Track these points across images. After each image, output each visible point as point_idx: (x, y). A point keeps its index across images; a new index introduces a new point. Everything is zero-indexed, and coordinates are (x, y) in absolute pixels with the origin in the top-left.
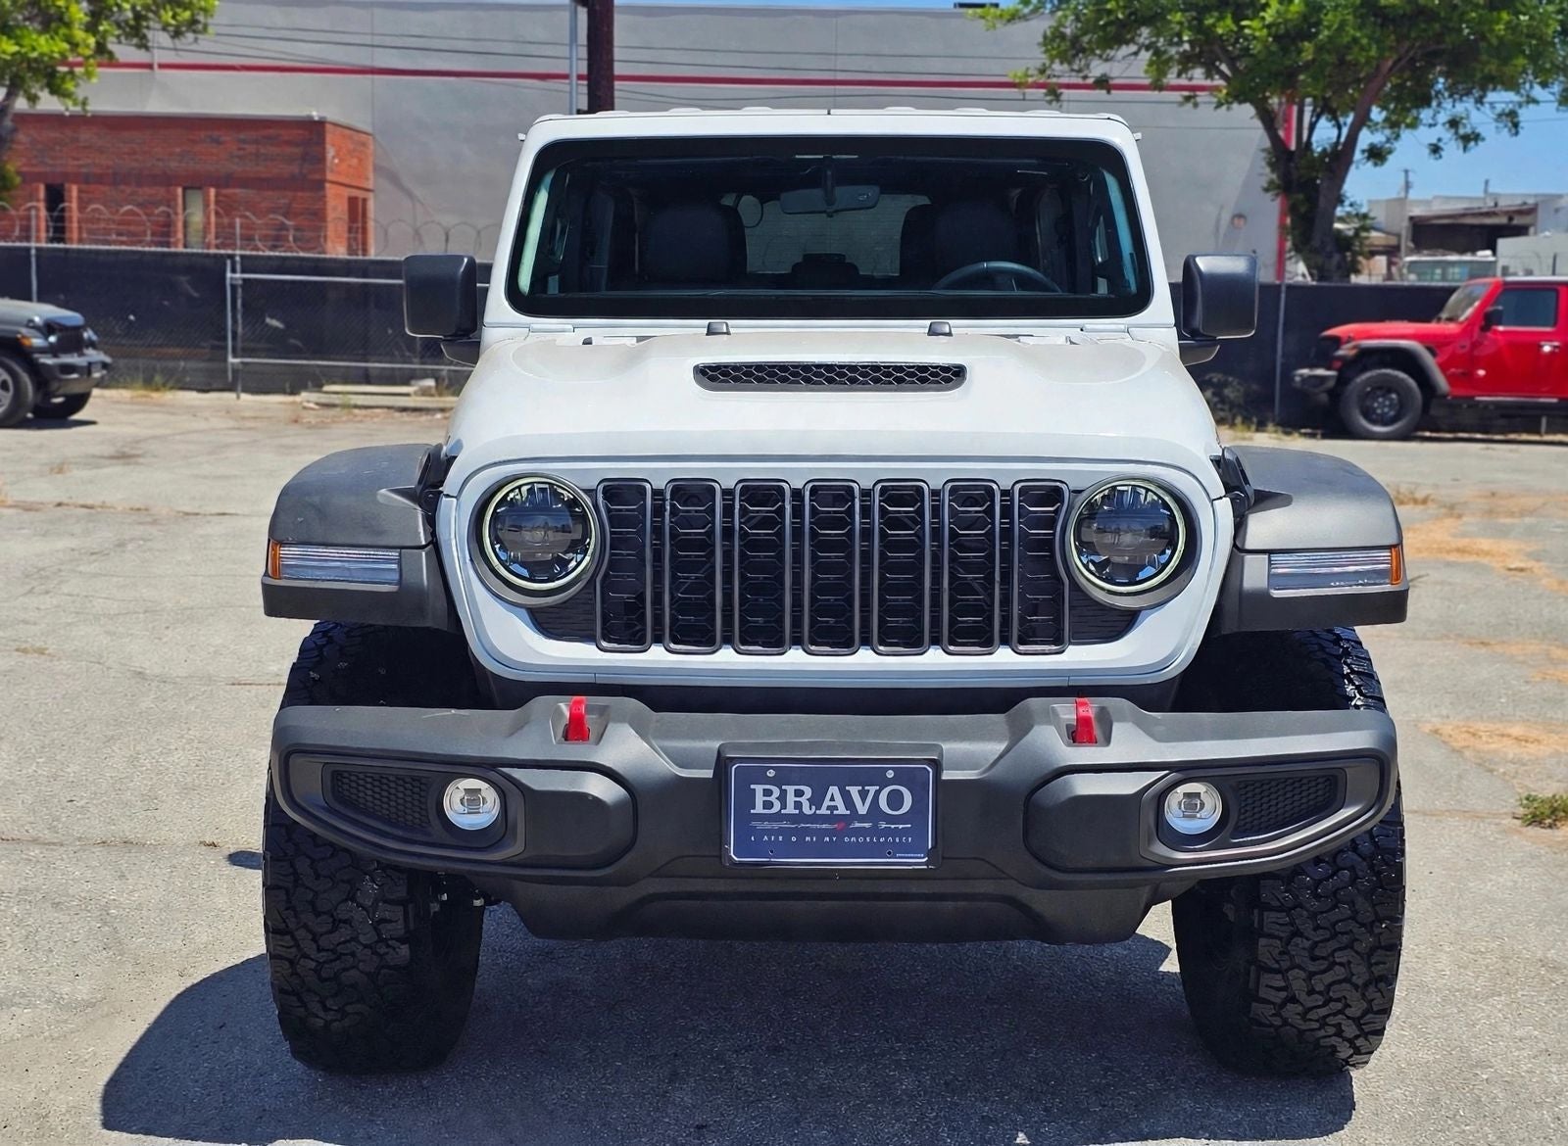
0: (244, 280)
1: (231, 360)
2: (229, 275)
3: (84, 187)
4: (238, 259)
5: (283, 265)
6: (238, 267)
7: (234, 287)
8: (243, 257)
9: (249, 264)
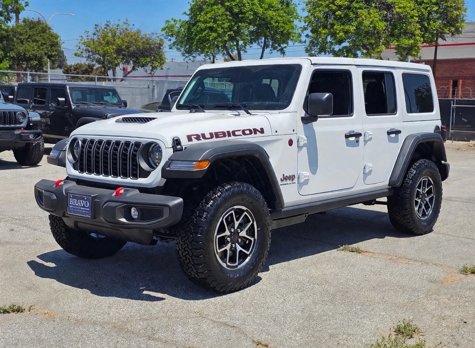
0: (457, 107)
1: (451, 131)
2: (452, 105)
3: (464, 81)
4: (455, 101)
5: (468, 102)
6: (455, 103)
7: (453, 109)
8: (456, 100)
9: (458, 102)
